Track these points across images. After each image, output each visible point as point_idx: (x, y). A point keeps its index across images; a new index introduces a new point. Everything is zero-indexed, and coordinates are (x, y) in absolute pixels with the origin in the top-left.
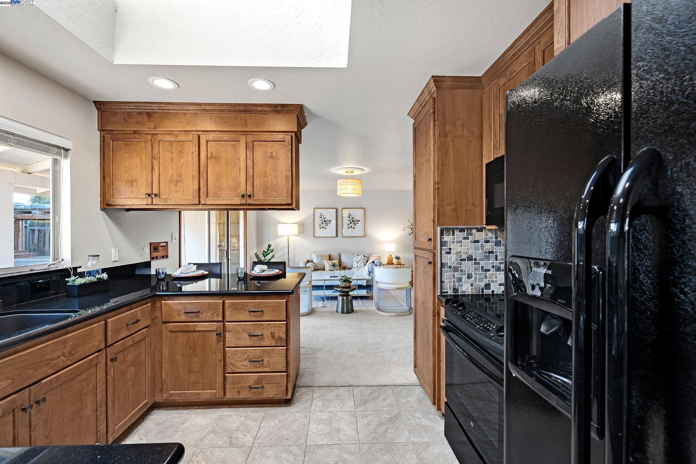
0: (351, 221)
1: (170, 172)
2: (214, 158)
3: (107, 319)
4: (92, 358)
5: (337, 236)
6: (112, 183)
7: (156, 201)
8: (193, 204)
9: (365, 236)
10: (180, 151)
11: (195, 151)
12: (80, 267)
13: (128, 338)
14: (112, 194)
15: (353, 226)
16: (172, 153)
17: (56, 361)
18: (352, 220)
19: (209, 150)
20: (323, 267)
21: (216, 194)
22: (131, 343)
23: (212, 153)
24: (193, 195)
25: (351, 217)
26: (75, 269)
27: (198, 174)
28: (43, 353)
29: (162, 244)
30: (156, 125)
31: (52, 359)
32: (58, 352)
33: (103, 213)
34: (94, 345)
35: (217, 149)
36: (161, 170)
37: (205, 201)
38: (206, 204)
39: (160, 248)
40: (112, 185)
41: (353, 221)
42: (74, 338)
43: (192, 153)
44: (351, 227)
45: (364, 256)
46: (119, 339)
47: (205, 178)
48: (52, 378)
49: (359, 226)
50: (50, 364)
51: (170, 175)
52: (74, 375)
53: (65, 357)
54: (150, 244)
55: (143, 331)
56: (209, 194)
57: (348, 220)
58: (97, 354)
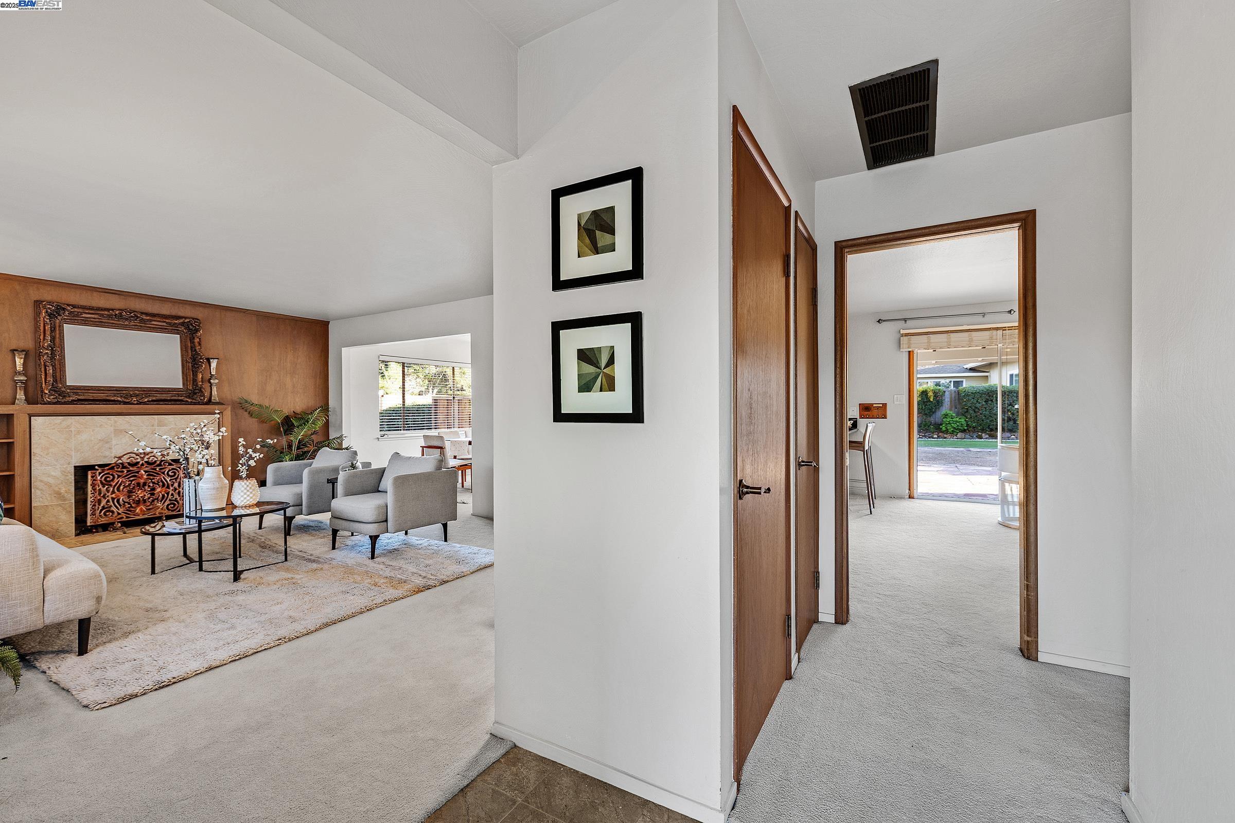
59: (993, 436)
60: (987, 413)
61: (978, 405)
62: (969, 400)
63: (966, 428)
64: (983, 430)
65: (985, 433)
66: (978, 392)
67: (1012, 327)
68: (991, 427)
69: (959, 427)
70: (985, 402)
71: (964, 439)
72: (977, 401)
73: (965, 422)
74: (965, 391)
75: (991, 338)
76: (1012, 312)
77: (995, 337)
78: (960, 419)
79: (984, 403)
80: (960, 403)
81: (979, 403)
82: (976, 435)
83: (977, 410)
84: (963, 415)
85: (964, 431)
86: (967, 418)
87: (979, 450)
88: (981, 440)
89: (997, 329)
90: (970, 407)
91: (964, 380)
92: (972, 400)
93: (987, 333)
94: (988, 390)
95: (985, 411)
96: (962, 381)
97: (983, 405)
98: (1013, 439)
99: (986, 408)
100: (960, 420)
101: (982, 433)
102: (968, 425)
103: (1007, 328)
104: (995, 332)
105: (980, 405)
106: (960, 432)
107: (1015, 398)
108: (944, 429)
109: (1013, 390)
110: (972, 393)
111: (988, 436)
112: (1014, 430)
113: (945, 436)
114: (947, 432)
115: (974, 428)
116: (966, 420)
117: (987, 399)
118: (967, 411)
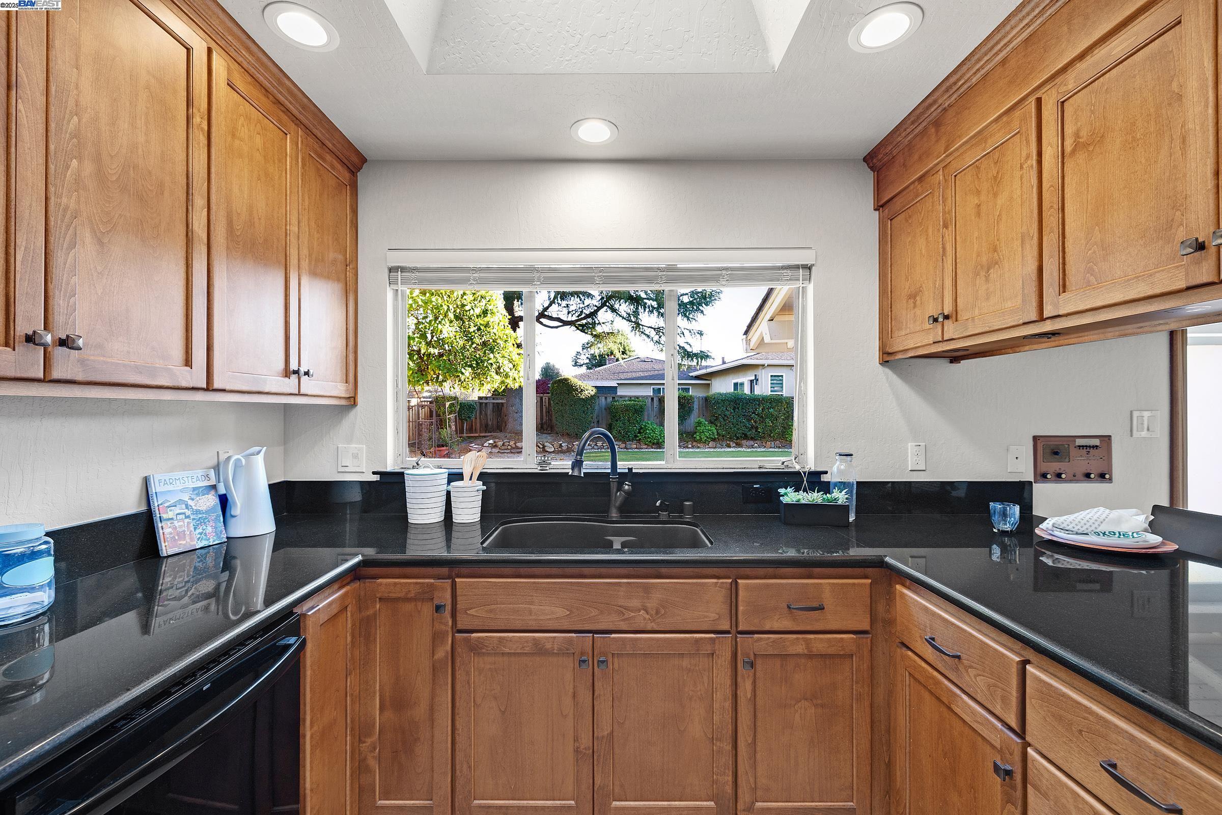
1: (976, 246)
2: (1086, 145)
3: (738, 579)
4: (701, 639)
6: (891, 308)
7: (951, 329)
8: (1024, 324)
10: (995, 178)
11: (1028, 157)
12: (826, 473)
13: (795, 636)
14: (890, 329)
16: (978, 192)
17: (633, 614)
19: (1069, 130)
21: (1090, 271)
22: (800, 649)
23: (1077, 135)
24: (1023, 295)
26: (818, 474)
27: (1035, 226)
28: (611, 592)
29: (1079, 442)
30: (948, 141)
31: (626, 608)
32: (636, 601)
33: (887, 371)
34: (706, 617)
35: (1092, 112)
36: (958, 250)
37: (1056, 305)
38: (1059, 316)
39: (1073, 452)
40: (891, 311)
42: (665, 589)
43: (1021, 167)
46: (767, 628)
47: (1056, 231)
48: (626, 638)
50: (624, 614)
51: (974, 256)
52: (663, 650)
53: (647, 614)
54: (1035, 438)
55: (842, 639)
56: (1072, 279)
58: (712, 635)
59: (740, 445)
60: (735, 421)
61: (727, 413)
62: (718, 408)
63: (717, 437)
64: (731, 438)
65: (733, 442)
66: (727, 400)
68: (737, 435)
69: (711, 436)
71: (715, 448)
72: (726, 409)
73: (715, 431)
74: (715, 399)
78: (710, 427)
79: (732, 411)
80: (710, 411)
81: (728, 411)
82: (725, 443)
83: (726, 418)
84: (713, 423)
85: (714, 440)
86: (717, 426)
88: (729, 449)
90: (720, 414)
92: (722, 408)
95: (733, 419)
97: (731, 413)
99: (734, 416)
100: (712, 428)
101: (730, 441)
102: (718, 434)
105: (729, 413)
106: (711, 441)
107: (757, 407)
108: (698, 438)
110: (722, 400)
111: (735, 445)
113: (699, 445)
114: (700, 441)
115: (723, 436)
116: (716, 429)
117: (735, 407)
118: (717, 418)
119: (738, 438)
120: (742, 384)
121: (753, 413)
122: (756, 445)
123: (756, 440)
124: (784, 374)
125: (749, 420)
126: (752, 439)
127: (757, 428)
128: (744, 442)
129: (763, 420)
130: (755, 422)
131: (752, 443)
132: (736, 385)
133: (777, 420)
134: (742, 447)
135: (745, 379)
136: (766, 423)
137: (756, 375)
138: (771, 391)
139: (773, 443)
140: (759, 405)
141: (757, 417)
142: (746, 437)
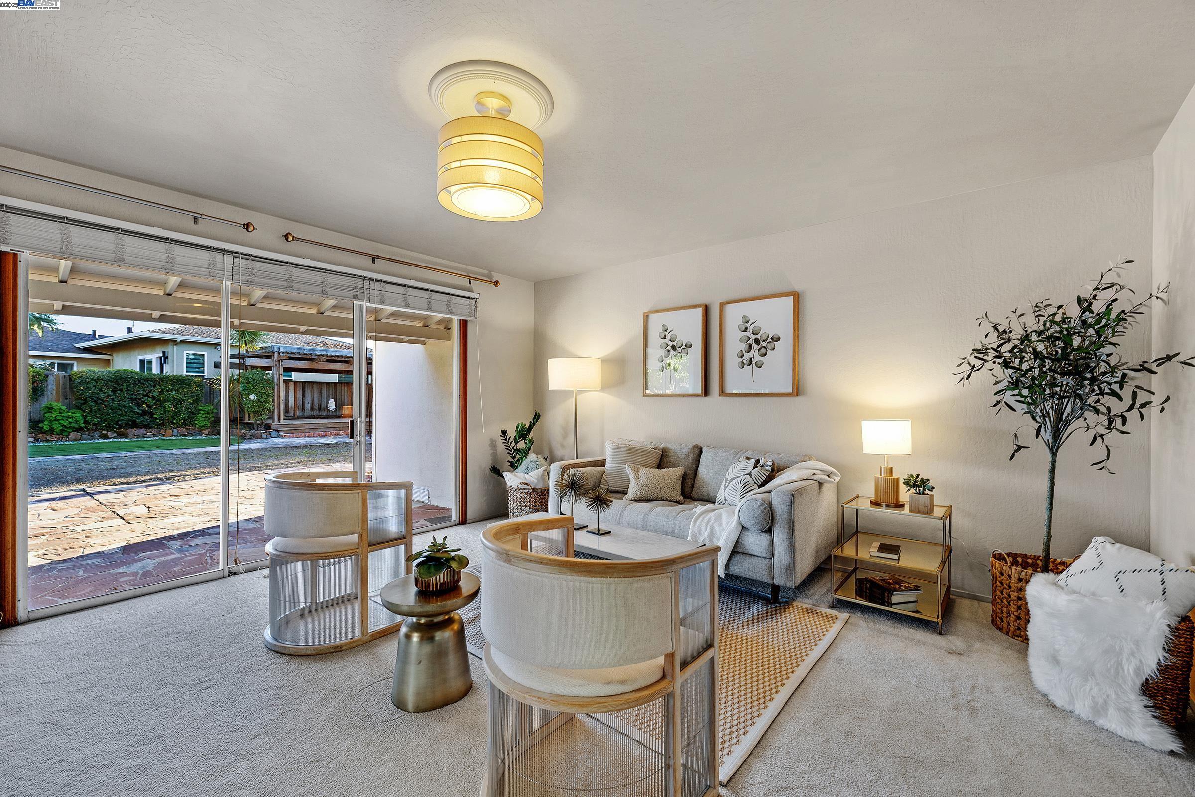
0: (751, 341)
5: (706, 391)
9: (798, 390)
15: (757, 358)
18: (754, 337)
20: (624, 484)
25: (750, 329)
41: (757, 341)
44: (751, 361)
45: (758, 461)
49: (780, 356)
57: (741, 340)
59: (123, 434)
60: (115, 405)
61: (101, 395)
62: (87, 388)
63: (83, 425)
64: (109, 427)
65: (111, 431)
66: (102, 379)
67: (249, 255)
68: (120, 423)
69: (73, 425)
70: (112, 391)
71: (80, 440)
72: (101, 390)
73: (81, 418)
74: (81, 377)
75: (212, 266)
76: (251, 228)
77: (218, 265)
78: (72, 413)
79: (110, 392)
80: (73, 392)
81: (104, 393)
82: (99, 434)
83: (100, 402)
84: (78, 408)
85: (79, 430)
86: (84, 412)
87: (108, 455)
88: (106, 441)
89: (223, 251)
90: (89, 397)
91: (75, 363)
92: (93, 388)
93: (204, 255)
94: (115, 376)
95: (112, 403)
96: (72, 365)
97: (109, 395)
98: (149, 437)
99: (113, 399)
100: (74, 415)
101: (107, 431)
102: (85, 422)
103: (241, 255)
104: (219, 256)
105: (105, 395)
106: (73, 431)
107: (152, 388)
108: (46, 428)
109: (149, 377)
111: (116, 435)
112: (150, 426)
113: (48, 438)
114: (51, 432)
115: (95, 425)
116: (83, 416)
117: (115, 387)
118: (85, 402)
119: (120, 427)
120: (150, 362)
121: (145, 396)
122: (149, 434)
123: (151, 428)
124: (206, 354)
125: (139, 405)
126: (146, 427)
127: (152, 414)
128: (132, 431)
129: (160, 403)
130: (149, 407)
131: (143, 431)
132: (142, 362)
133: (181, 404)
134: (127, 437)
135: (153, 356)
136: (165, 408)
137: (164, 352)
138: (187, 371)
139: (176, 431)
140: (154, 386)
141: (150, 400)
142: (135, 425)
